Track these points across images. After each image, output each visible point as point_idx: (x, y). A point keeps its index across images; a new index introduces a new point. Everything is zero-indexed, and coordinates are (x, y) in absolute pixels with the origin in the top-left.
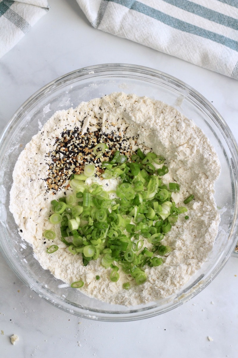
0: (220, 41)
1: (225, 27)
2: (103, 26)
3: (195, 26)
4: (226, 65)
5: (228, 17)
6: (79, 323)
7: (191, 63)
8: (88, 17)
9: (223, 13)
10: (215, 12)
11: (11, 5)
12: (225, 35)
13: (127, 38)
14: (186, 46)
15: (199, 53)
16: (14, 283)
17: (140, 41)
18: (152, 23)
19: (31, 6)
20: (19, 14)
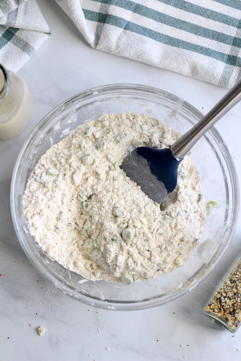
0: (207, 53)
1: (210, 40)
2: (101, 46)
3: (183, 41)
4: (213, 74)
5: (213, 31)
6: (97, 313)
7: (182, 74)
8: (86, 39)
9: (207, 27)
10: (200, 27)
11: (16, 32)
12: (210, 48)
13: (123, 56)
14: (176, 60)
15: (189, 66)
16: (37, 281)
17: (135, 58)
18: (145, 41)
19: (34, 32)
20: (24, 40)
